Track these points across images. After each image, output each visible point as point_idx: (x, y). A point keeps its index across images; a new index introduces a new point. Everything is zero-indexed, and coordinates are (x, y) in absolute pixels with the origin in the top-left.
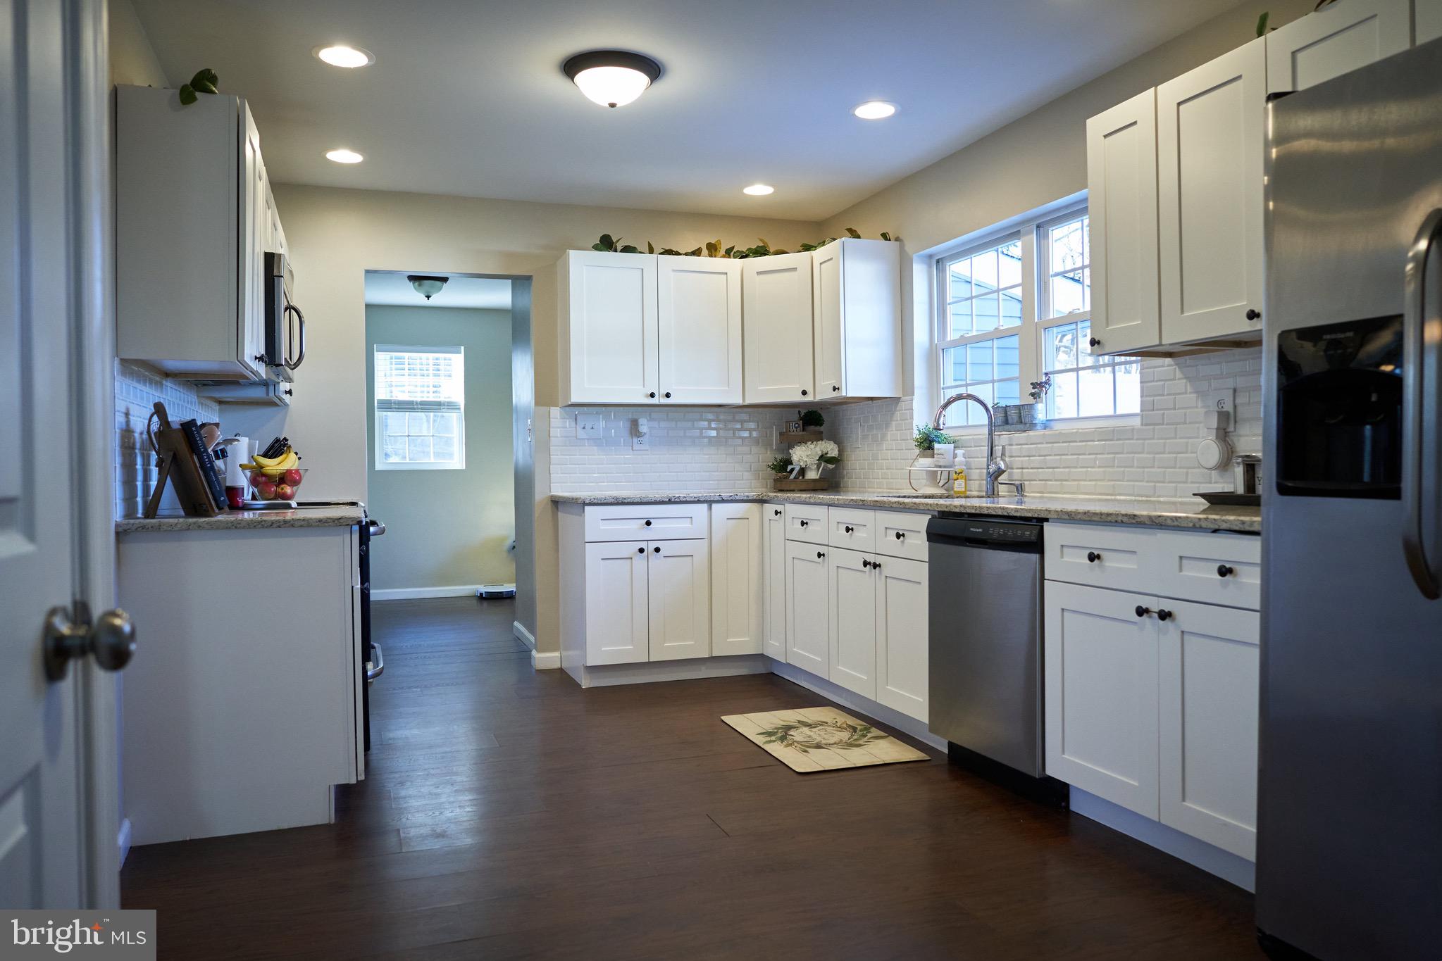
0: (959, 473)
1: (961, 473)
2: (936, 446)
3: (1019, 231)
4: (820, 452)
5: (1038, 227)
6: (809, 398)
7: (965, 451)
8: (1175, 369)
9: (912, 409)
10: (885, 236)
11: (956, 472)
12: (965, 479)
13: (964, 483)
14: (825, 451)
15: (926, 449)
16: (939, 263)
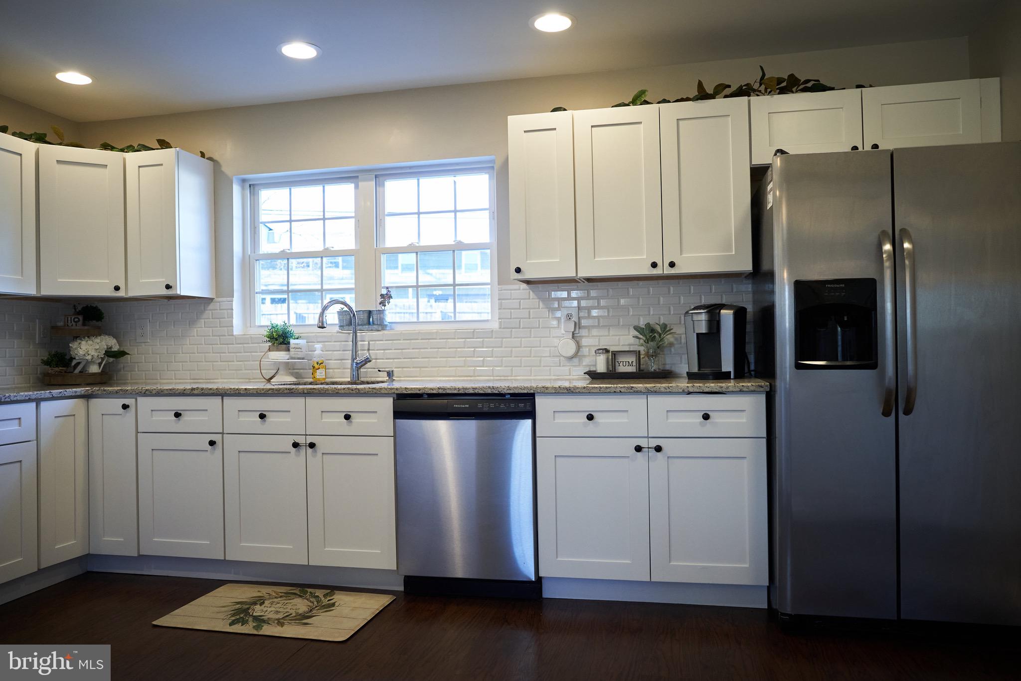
0: (320, 364)
1: (322, 363)
2: (292, 341)
3: (358, 177)
4: (106, 347)
5: (376, 177)
6: (121, 294)
7: (322, 345)
8: (529, 292)
9: (233, 309)
10: (203, 155)
11: (317, 363)
12: (325, 369)
13: (324, 372)
14: (110, 345)
15: (281, 344)
16: (253, 188)
